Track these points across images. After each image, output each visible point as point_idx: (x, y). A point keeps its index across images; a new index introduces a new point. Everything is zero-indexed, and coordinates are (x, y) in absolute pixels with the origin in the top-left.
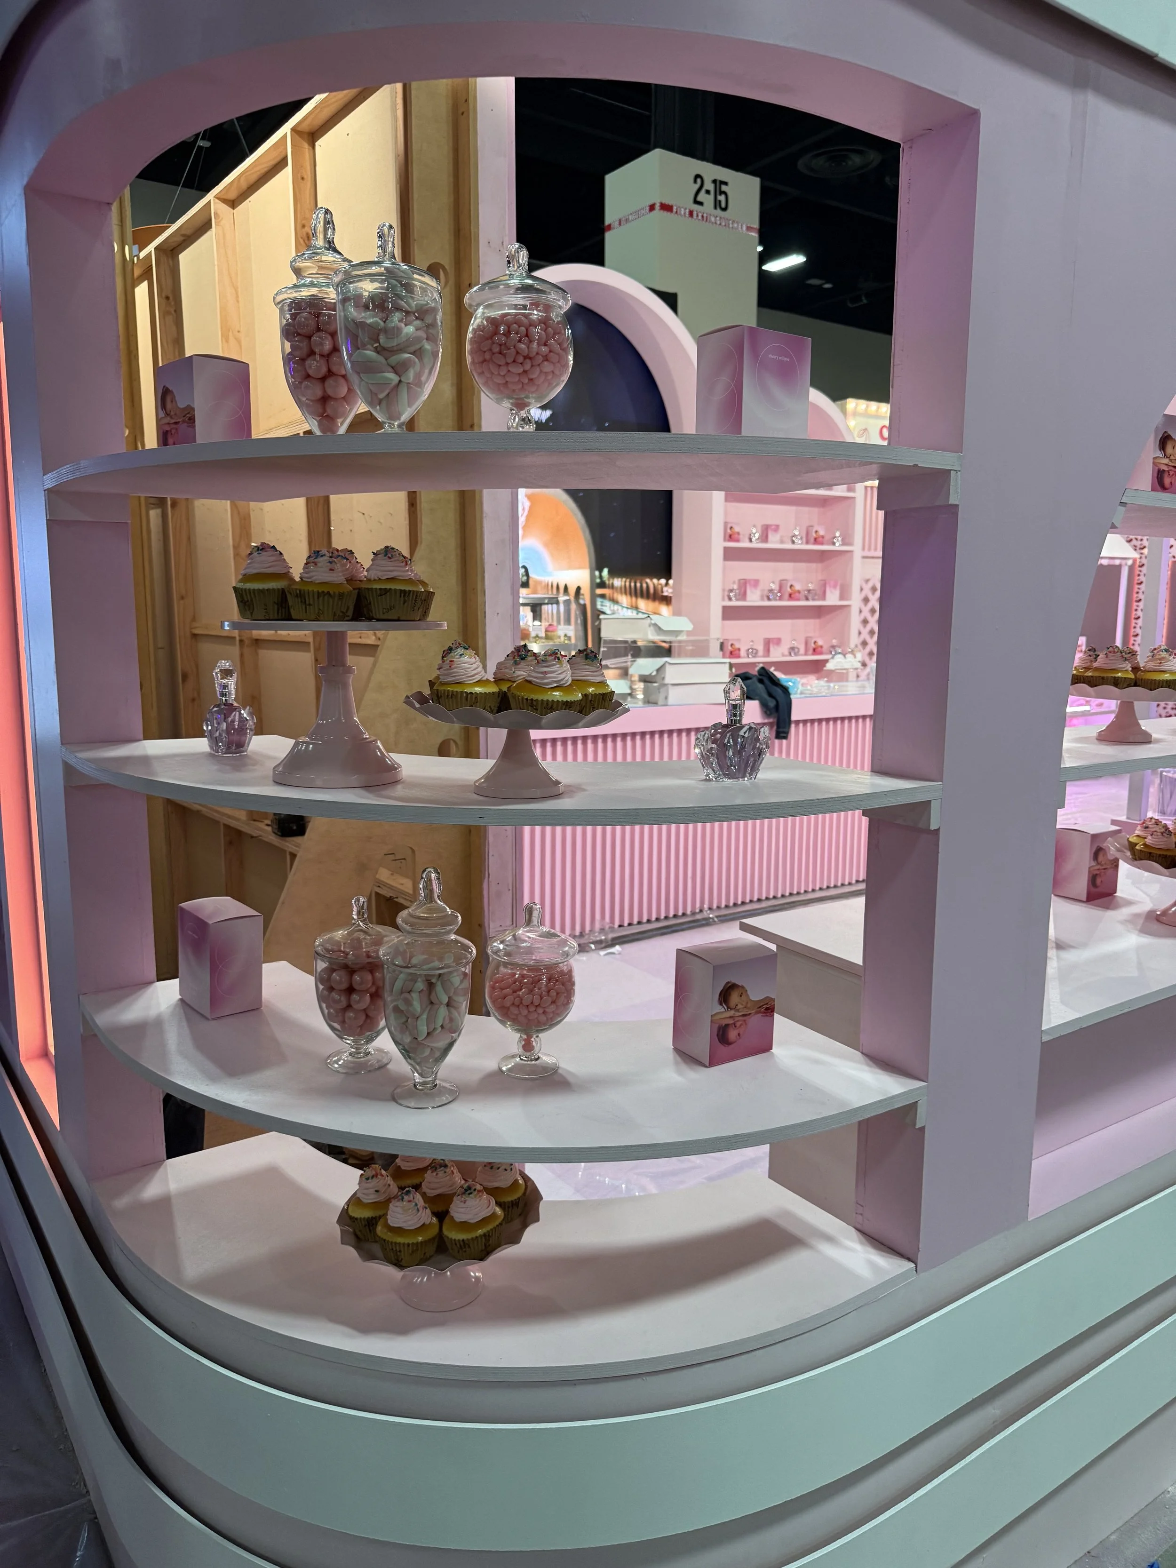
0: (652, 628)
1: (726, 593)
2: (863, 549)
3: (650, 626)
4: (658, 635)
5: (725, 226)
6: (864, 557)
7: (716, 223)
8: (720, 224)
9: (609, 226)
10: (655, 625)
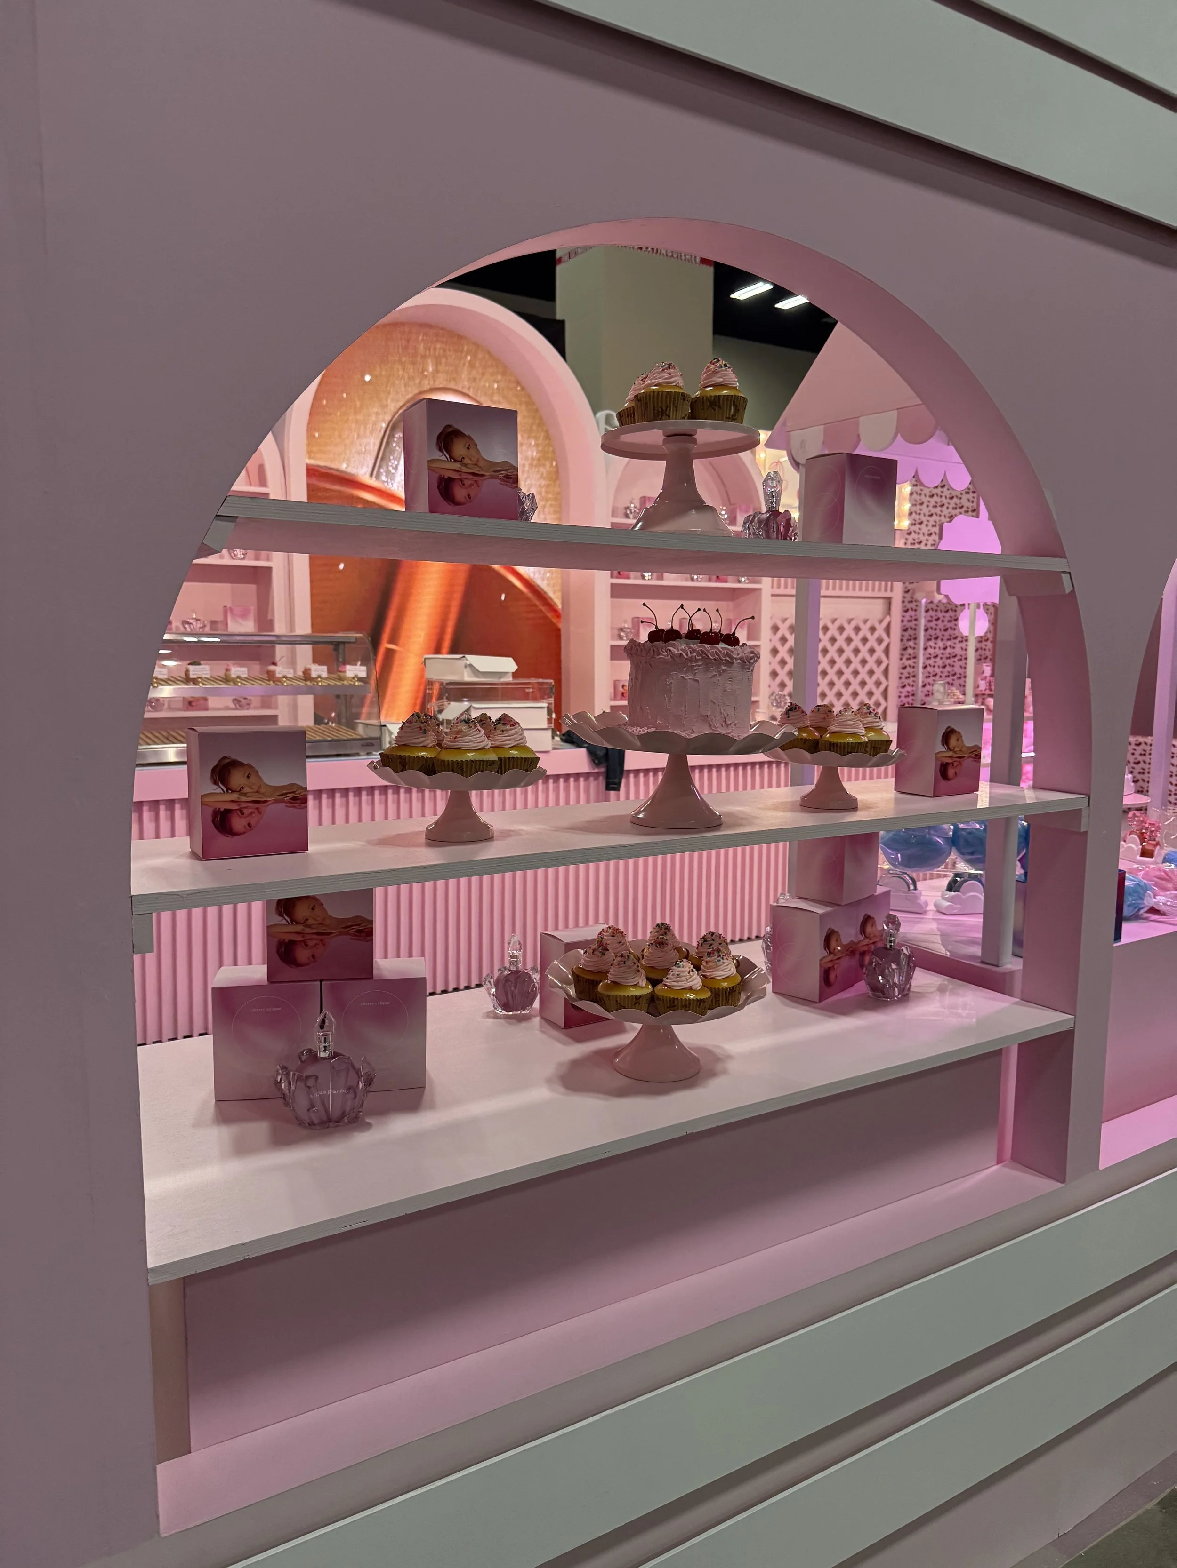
0: (468, 668)
1: (616, 632)
2: (772, 587)
3: (466, 667)
4: (477, 677)
5: (677, 257)
6: (773, 595)
7: (667, 255)
8: (672, 256)
9: (560, 259)
10: (471, 666)
